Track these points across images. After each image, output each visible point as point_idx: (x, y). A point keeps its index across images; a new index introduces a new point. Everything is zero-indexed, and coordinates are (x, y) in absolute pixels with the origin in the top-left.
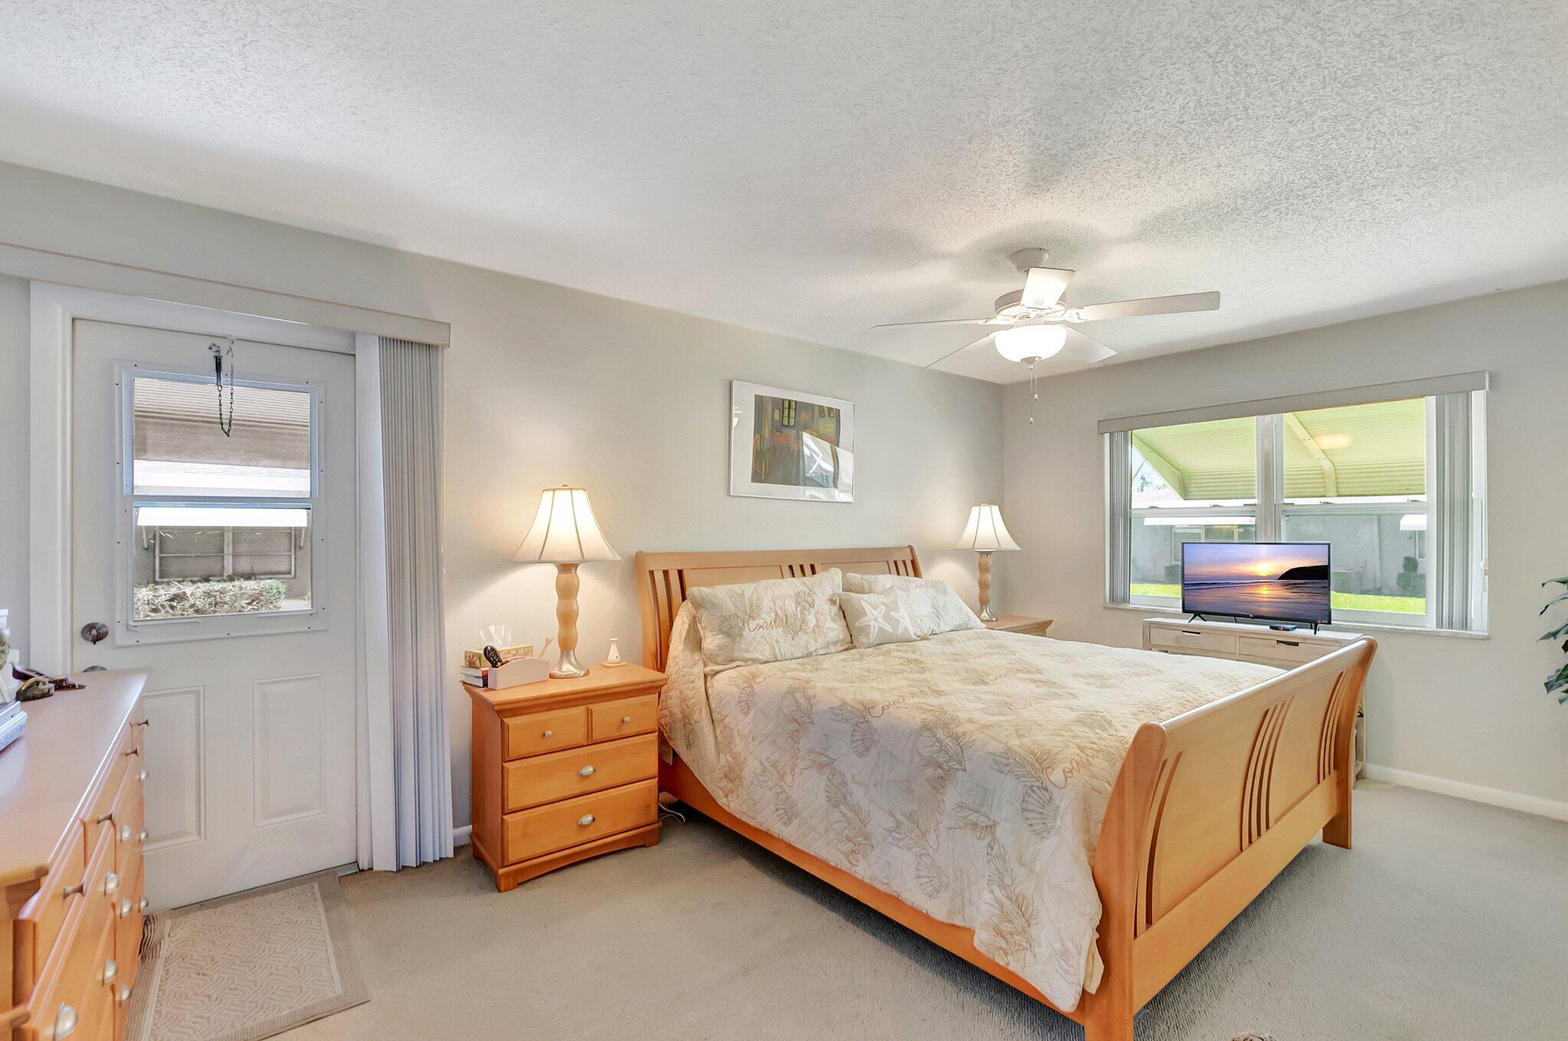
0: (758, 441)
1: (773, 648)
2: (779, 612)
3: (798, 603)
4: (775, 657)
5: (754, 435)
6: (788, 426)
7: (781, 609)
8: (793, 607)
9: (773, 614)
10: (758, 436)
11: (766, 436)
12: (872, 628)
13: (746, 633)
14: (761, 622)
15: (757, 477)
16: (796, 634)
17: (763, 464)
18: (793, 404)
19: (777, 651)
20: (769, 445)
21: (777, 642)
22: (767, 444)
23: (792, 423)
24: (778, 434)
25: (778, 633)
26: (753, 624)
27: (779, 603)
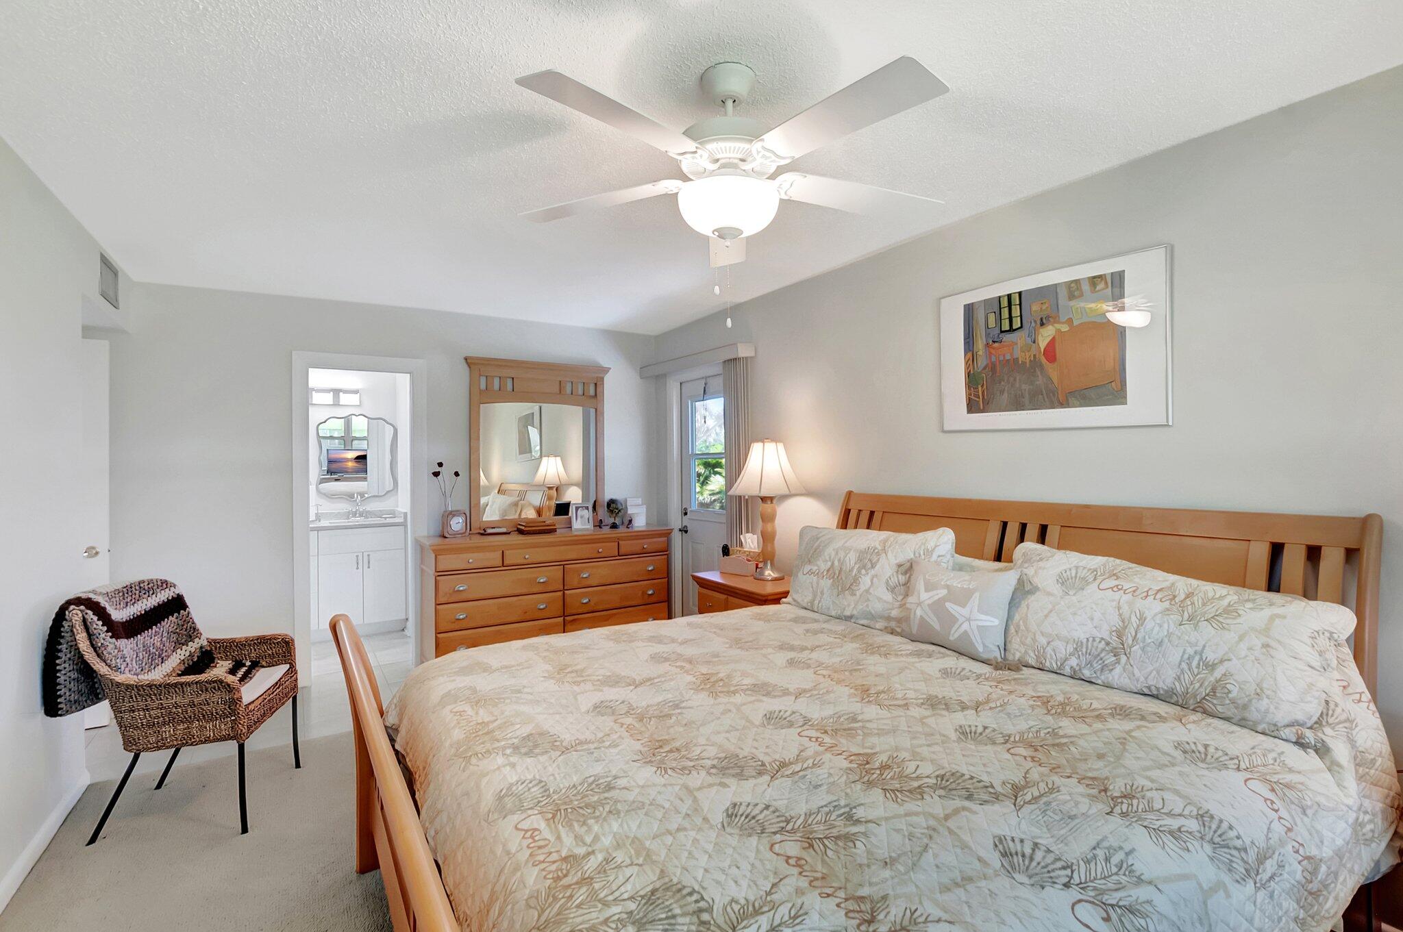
0: (970, 362)
1: (815, 596)
2: (836, 563)
3: (860, 560)
4: (812, 606)
5: (965, 355)
6: (1011, 330)
7: (839, 560)
8: (853, 562)
9: (829, 563)
10: (970, 354)
11: (980, 353)
12: (956, 626)
13: (800, 575)
14: (815, 568)
15: (973, 406)
16: (843, 590)
17: (980, 389)
18: (1016, 300)
19: (816, 602)
20: (985, 363)
21: (822, 593)
22: (982, 362)
23: (1016, 324)
24: (996, 345)
25: (826, 583)
26: (807, 568)
27: (842, 554)
